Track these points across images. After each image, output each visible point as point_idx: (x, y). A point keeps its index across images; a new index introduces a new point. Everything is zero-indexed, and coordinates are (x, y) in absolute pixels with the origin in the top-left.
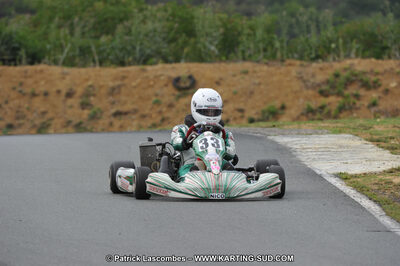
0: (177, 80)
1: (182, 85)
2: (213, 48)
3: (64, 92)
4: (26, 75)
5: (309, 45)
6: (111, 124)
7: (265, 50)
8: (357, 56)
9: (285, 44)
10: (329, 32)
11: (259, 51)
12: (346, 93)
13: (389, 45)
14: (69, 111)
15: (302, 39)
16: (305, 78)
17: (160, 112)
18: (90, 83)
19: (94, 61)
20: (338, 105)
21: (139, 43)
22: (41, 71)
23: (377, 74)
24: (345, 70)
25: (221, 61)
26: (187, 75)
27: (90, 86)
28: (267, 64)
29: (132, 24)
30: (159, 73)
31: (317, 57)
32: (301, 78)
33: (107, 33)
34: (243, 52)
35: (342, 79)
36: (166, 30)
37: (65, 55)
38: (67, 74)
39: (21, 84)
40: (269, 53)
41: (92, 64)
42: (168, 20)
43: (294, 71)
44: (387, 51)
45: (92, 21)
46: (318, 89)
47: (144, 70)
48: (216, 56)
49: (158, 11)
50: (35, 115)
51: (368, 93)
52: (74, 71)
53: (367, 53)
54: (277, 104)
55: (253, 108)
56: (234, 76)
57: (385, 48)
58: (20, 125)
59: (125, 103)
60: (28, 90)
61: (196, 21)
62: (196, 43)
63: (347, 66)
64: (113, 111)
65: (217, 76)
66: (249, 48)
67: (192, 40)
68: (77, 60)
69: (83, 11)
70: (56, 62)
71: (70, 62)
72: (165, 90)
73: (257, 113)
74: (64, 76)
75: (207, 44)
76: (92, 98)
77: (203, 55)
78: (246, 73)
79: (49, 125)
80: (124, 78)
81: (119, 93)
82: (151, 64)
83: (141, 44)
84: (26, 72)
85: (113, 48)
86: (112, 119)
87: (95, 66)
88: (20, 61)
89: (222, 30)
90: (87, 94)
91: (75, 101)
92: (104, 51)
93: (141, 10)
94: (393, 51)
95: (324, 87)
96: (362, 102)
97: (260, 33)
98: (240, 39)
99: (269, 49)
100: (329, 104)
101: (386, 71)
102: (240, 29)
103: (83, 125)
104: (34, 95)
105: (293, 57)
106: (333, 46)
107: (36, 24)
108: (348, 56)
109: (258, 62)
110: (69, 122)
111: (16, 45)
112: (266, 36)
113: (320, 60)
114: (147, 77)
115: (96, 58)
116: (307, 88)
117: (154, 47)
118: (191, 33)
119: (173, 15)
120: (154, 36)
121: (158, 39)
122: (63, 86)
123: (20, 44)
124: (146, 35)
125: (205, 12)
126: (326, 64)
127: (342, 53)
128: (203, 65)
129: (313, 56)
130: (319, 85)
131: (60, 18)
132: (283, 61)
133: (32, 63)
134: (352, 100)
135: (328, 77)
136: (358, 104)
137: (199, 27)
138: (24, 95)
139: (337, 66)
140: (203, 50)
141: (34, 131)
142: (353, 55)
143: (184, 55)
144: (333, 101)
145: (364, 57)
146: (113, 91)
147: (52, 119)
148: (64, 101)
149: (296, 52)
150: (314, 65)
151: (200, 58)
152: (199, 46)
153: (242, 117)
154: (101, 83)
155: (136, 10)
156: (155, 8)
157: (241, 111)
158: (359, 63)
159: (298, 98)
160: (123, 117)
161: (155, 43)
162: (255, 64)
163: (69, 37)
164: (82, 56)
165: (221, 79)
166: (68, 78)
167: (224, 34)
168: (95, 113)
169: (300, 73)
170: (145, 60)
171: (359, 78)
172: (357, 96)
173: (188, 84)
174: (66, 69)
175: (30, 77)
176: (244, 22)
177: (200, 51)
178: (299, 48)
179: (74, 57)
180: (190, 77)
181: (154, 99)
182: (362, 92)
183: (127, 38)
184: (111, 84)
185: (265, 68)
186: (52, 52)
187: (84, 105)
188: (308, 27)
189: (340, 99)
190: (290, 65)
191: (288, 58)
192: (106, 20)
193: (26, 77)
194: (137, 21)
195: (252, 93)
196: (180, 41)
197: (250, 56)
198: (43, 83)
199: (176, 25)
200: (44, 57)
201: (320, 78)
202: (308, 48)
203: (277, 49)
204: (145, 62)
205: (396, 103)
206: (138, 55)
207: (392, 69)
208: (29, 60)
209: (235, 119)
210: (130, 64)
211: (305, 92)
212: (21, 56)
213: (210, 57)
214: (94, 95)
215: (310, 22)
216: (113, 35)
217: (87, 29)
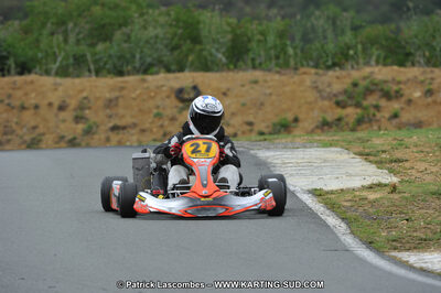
0: (180, 91)
1: (186, 96)
2: (220, 56)
3: (56, 104)
4: (15, 87)
5: (325, 52)
6: (108, 140)
7: (277, 57)
8: (377, 63)
9: (299, 51)
10: (348, 37)
11: (270, 59)
12: (365, 103)
13: (412, 51)
14: (62, 126)
15: (317, 44)
16: (321, 87)
17: (162, 126)
18: (85, 94)
19: (89, 71)
20: (355, 116)
21: (139, 50)
22: (32, 82)
23: (399, 83)
24: (365, 78)
25: (229, 69)
26: (191, 85)
27: (85, 98)
28: (278, 72)
29: (132, 30)
30: (161, 83)
31: (335, 65)
32: (317, 87)
33: (105, 40)
34: (253, 60)
35: (360, 89)
36: (169, 36)
37: (58, 64)
38: (60, 84)
39: (9, 96)
40: (281, 61)
41: (87, 73)
42: (171, 25)
43: (308, 80)
44: (411, 58)
45: (88, 26)
46: (334, 99)
47: (144, 81)
48: (223, 65)
49: (160, 15)
50: (25, 130)
51: (389, 103)
52: (68, 81)
53: (389, 61)
54: (290, 116)
55: (263, 121)
56: (243, 86)
57: (408, 55)
58: (8, 141)
59: (123, 116)
60: (17, 103)
61: (201, 26)
62: (202, 50)
63: (366, 74)
64: (111, 125)
65: (224, 86)
66: (260, 56)
67: (198, 47)
68: (71, 70)
69: (79, 15)
70: (47, 73)
71: (63, 72)
72: (168, 102)
73: (268, 127)
74: (56, 87)
75: (213, 51)
76: (87, 112)
77: (209, 63)
78: (256, 82)
79: (40, 141)
80: (122, 89)
81: (117, 105)
82: (152, 74)
83: (142, 52)
84: (14, 83)
85: (110, 56)
86: (110, 133)
87: (90, 76)
88: (9, 71)
89: (230, 36)
90: (81, 107)
91: (68, 115)
92: (101, 59)
93: (142, 15)
94: (417, 59)
95: (341, 98)
96: (382, 114)
97: (271, 39)
98: (250, 46)
99: (282, 56)
100: (347, 116)
101: (408, 80)
102: (250, 35)
103: (78, 141)
104: (23, 108)
105: (308, 65)
106: (351, 52)
107: (26, 31)
108: (367, 64)
109: (269, 70)
110: (62, 138)
111: (4, 54)
112: (278, 42)
113: (337, 69)
114: (147, 88)
115: (92, 67)
116: (323, 98)
117: (155, 56)
118: (196, 40)
119: (177, 20)
120: (156, 43)
121: (160, 46)
122: (55, 99)
123: (9, 53)
124: (147, 42)
125: (212, 17)
126: (344, 73)
127: (361, 61)
128: (209, 74)
129: (330, 63)
130: (335, 95)
131: (52, 24)
132: (296, 69)
133: (21, 73)
134: (372, 111)
135: (346, 86)
136: (378, 115)
137: (204, 33)
138: (13, 108)
139: (356, 75)
140: (209, 58)
141: (23, 146)
142: (373, 63)
143: (188, 64)
144: (351, 113)
145: (385, 65)
146: (111, 103)
147: (44, 134)
148: (56, 115)
149: (311, 59)
150: (331, 73)
151: (206, 66)
152: (205, 53)
153: (251, 131)
154: (98, 95)
155: (136, 15)
156: (157, 12)
157: (250, 124)
158: (380, 71)
159: (312, 109)
160: (121, 132)
161: (157, 50)
162: (267, 73)
163: (62, 45)
164: (76, 66)
165: (228, 90)
166: (61, 88)
167: (233, 40)
168: (90, 127)
169: (315, 82)
170: (146, 69)
171: (380, 87)
172: (377, 107)
173: (192, 96)
174: (58, 80)
175: (19, 89)
176: (254, 26)
177: (206, 59)
178: (315, 54)
179: (68, 66)
180: (195, 88)
181: (155, 111)
182: (383, 102)
183: (126, 45)
184: (108, 95)
185: (277, 77)
186: (44, 61)
187: (78, 119)
188: (324, 31)
189: (359, 111)
190: (305, 73)
191: (302, 66)
192: (103, 26)
193: (14, 89)
194: (137, 27)
195: (262, 104)
196: (184, 48)
197: (260, 64)
198: (33, 95)
199: (180, 31)
200: (35, 67)
201: (337, 87)
202: (324, 55)
203: (290, 56)
204: (145, 72)
205: (419, 115)
206: (137, 65)
207: (416, 77)
208: (19, 70)
209: (244, 133)
210: (129, 74)
211: (320, 103)
212: (10, 66)
213: (217, 65)
214: (89, 108)
215: (326, 26)
216: (111, 41)
217: (81, 36)
